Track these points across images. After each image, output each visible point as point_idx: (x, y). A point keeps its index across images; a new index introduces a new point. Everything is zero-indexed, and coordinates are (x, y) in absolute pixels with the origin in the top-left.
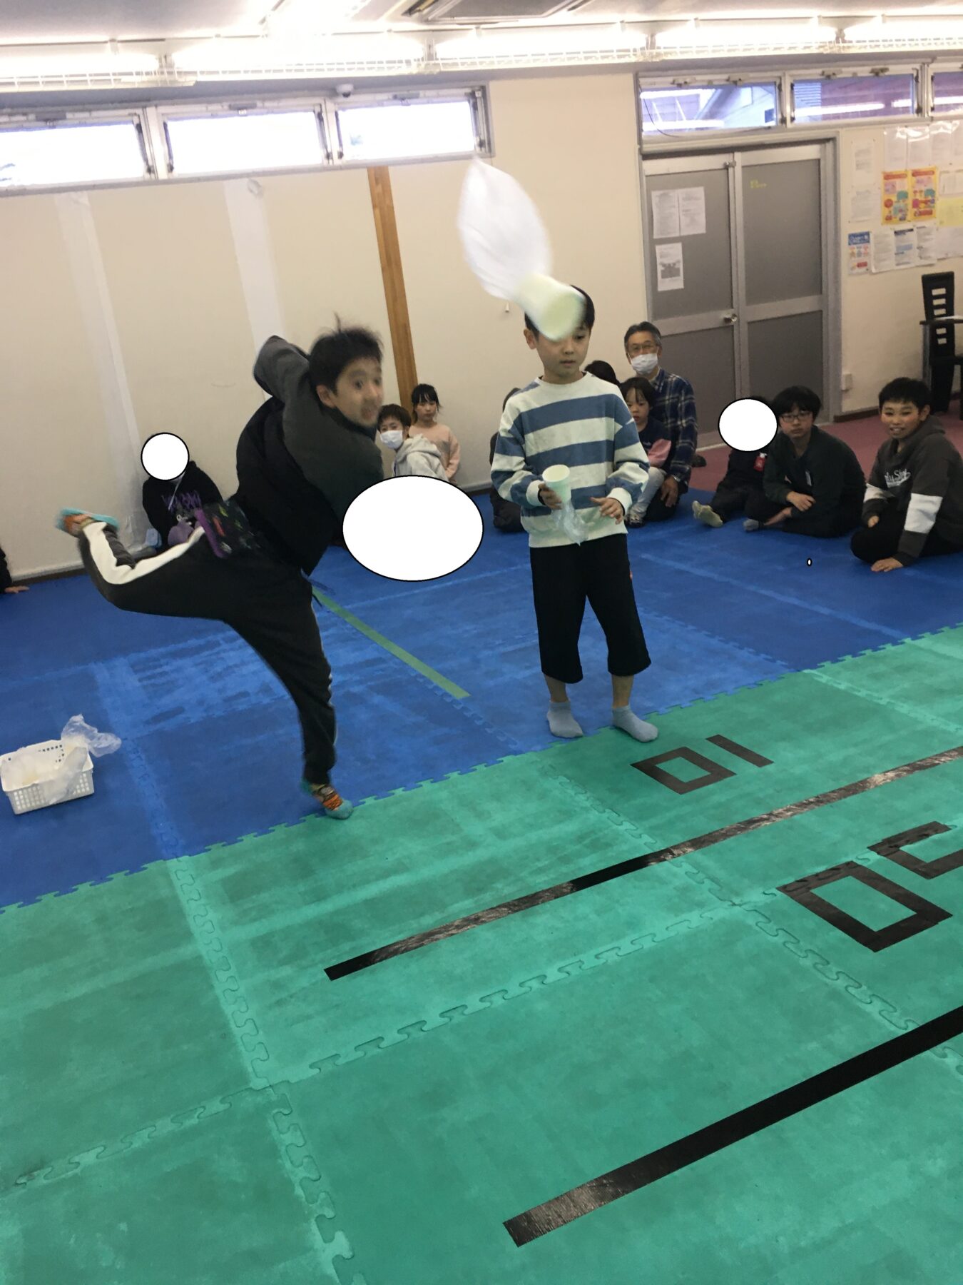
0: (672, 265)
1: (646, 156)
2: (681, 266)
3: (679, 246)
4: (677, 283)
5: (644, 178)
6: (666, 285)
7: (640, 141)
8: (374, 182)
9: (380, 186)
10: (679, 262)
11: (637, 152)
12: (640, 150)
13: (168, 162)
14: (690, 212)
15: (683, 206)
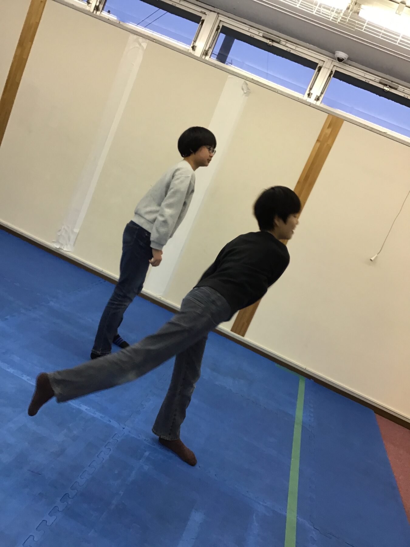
8: (328, 125)
9: (330, 130)
13: (207, 49)
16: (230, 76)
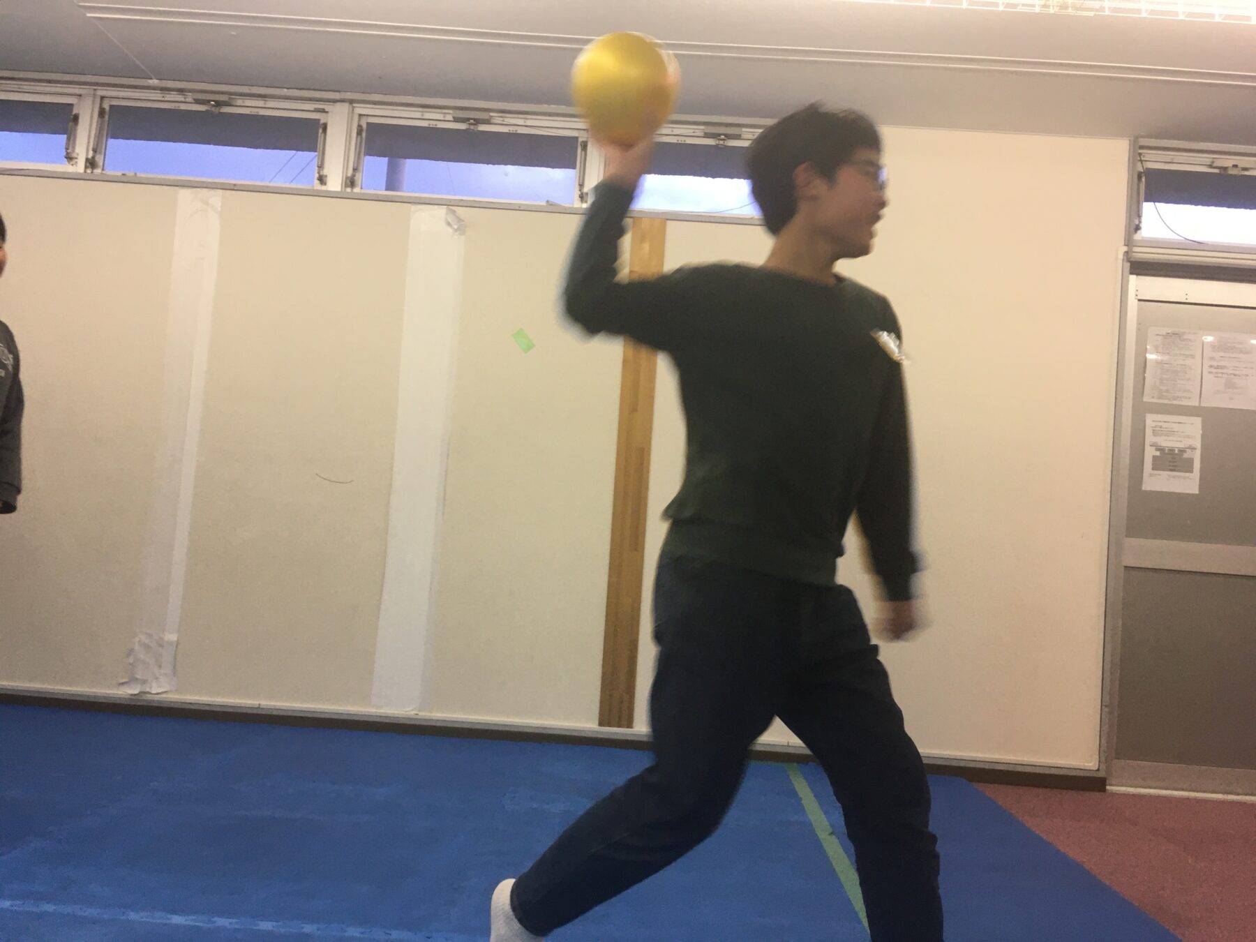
0: (1176, 452)
1: (1139, 268)
2: (1197, 458)
3: (1198, 421)
4: (1187, 484)
6: (1158, 482)
7: (1129, 242)
9: (647, 245)
10: (1193, 449)
11: (1121, 256)
12: (1126, 253)
13: (350, 173)
14: (1225, 371)
15: (1212, 359)
16: (414, 208)
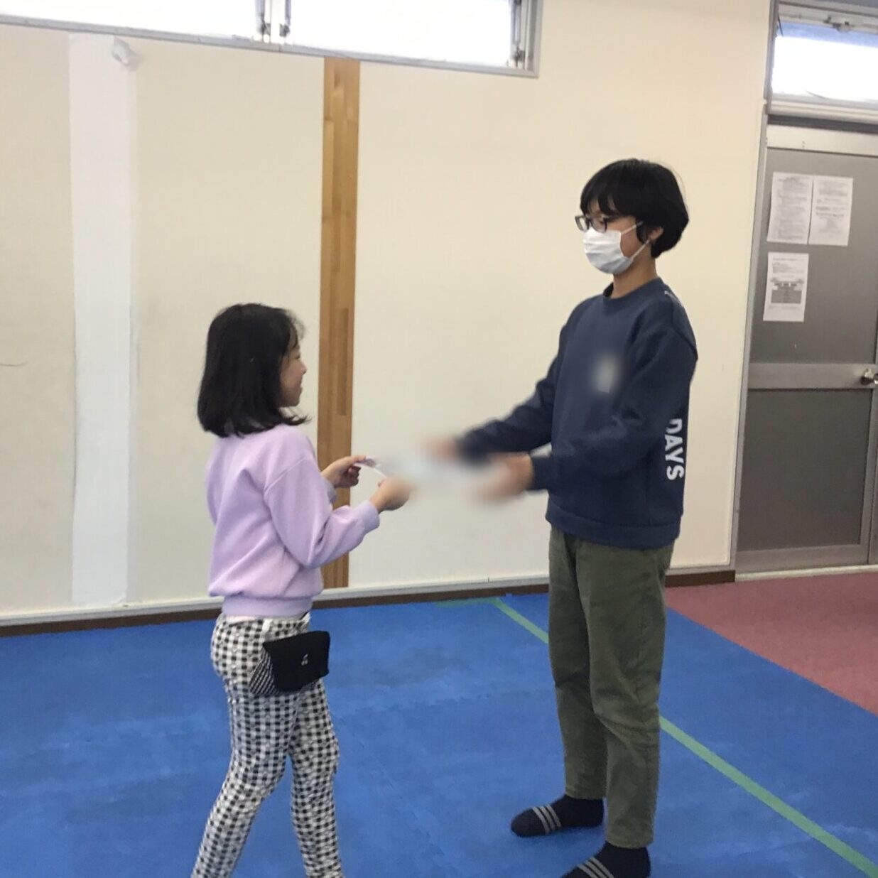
0: (790, 285)
1: (775, 119)
2: (803, 289)
3: (805, 258)
4: (794, 313)
5: (766, 149)
6: (776, 313)
7: (768, 95)
8: (333, 80)
9: (341, 88)
10: (801, 282)
12: (767, 107)
14: (828, 212)
15: (819, 201)
